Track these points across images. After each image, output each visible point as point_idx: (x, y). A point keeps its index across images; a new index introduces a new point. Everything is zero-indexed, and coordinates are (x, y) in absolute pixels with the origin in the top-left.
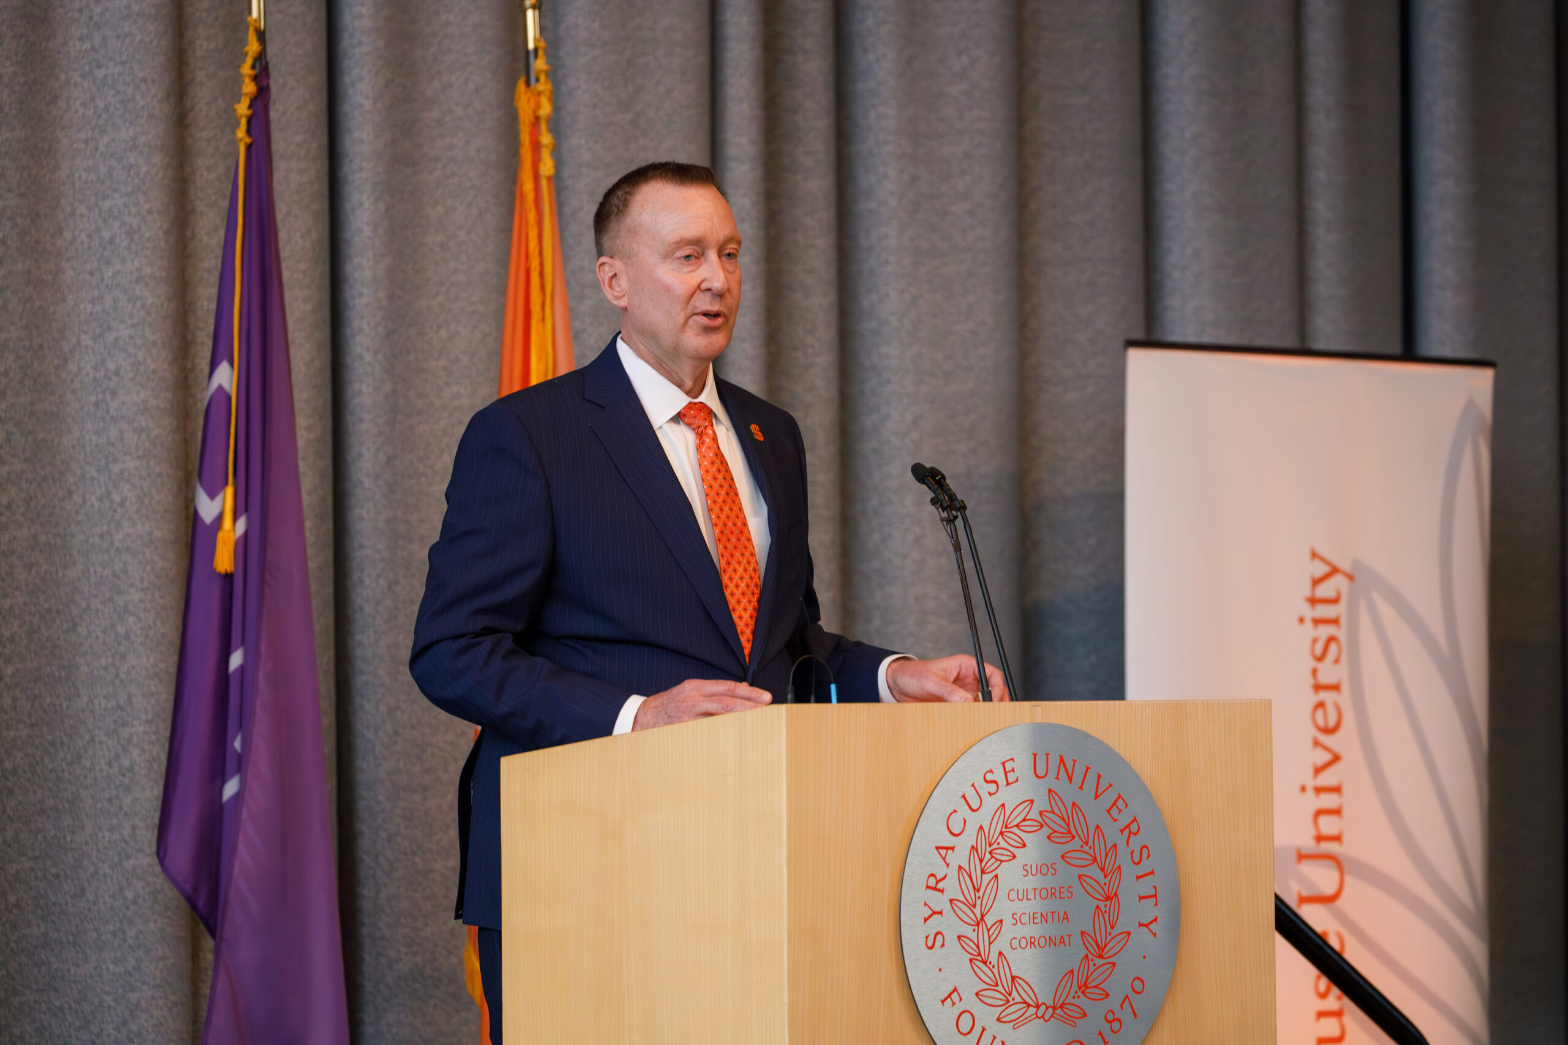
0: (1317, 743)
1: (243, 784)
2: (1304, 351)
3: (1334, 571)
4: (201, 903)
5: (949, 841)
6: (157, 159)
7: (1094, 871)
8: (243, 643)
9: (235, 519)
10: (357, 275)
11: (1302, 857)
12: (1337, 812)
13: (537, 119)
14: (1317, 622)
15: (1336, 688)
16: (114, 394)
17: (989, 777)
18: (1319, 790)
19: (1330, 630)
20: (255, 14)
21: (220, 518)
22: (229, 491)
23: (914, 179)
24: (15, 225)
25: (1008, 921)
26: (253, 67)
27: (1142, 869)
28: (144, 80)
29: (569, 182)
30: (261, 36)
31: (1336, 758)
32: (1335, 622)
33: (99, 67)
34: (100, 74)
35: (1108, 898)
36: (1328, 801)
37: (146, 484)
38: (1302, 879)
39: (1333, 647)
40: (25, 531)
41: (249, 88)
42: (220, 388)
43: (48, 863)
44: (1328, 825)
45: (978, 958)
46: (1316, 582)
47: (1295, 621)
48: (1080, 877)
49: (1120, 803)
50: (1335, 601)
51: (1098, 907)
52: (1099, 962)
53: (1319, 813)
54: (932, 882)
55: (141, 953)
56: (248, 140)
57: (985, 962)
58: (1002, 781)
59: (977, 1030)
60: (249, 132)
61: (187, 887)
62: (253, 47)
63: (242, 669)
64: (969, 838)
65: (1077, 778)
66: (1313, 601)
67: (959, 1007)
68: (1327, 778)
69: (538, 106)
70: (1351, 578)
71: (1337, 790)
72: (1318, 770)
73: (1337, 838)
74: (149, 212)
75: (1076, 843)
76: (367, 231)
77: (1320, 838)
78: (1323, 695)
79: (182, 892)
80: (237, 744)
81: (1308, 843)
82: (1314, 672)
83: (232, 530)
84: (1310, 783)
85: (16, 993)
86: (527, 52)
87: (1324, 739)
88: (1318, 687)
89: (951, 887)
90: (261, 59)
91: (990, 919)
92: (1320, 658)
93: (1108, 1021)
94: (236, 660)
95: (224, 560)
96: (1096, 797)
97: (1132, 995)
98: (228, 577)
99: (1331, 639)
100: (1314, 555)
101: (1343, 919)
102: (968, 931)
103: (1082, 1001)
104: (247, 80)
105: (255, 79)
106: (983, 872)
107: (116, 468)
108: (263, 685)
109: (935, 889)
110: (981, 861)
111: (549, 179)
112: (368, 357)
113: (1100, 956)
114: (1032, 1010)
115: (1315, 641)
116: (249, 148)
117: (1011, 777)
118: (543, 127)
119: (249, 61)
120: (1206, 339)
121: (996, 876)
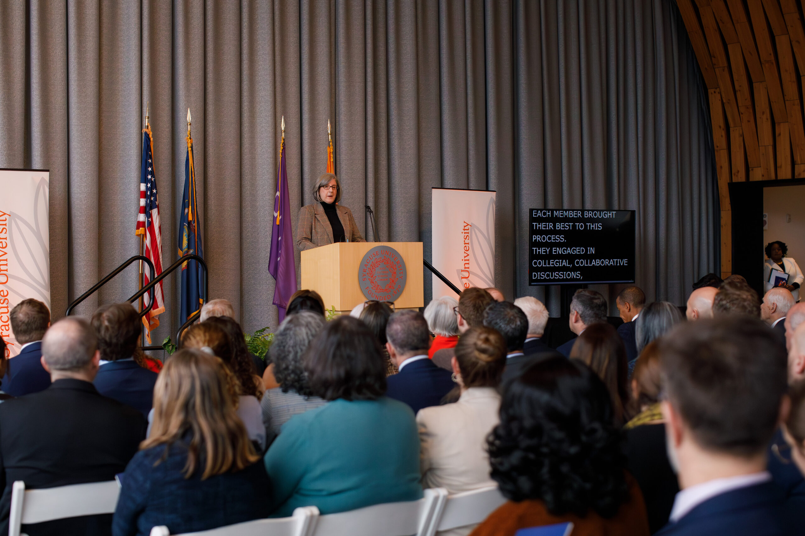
0: (465, 253)
1: (280, 259)
2: (468, 189)
3: (468, 225)
4: (275, 277)
5: (367, 264)
6: (271, 159)
7: (392, 269)
8: (281, 236)
9: (279, 216)
10: (305, 178)
11: (462, 271)
12: (468, 264)
13: (330, 152)
14: (465, 233)
15: (468, 244)
16: (265, 197)
17: (374, 254)
18: (465, 260)
19: (468, 234)
20: (283, 136)
21: (277, 216)
22: (279, 212)
23: (401, 162)
24: (249, 170)
25: (377, 277)
26: (282, 145)
27: (400, 269)
28: (269, 147)
29: (341, 162)
30: (284, 140)
31: (468, 255)
32: (468, 233)
33: (262, 145)
34: (263, 146)
35: (394, 273)
36: (467, 262)
37: (270, 211)
38: (462, 274)
39: (468, 237)
40: (250, 219)
41: (282, 148)
42: (277, 195)
43: (255, 271)
44: (467, 266)
45: (372, 282)
46: (465, 227)
47: (461, 233)
48: (389, 270)
49: (396, 258)
50: (468, 230)
51: (392, 275)
52: (393, 283)
53: (465, 264)
54: (364, 270)
55: (269, 285)
56: (282, 156)
57: (373, 283)
58: (376, 255)
59: (372, 293)
60: (282, 155)
61: (273, 275)
62: (282, 141)
63: (280, 240)
64: (371, 263)
65: (389, 254)
66: (464, 230)
67: (369, 290)
68: (466, 258)
69: (331, 150)
70: (471, 226)
71: (468, 260)
72: (465, 257)
73: (468, 268)
74: (270, 168)
75: (389, 264)
76: (307, 171)
77: (465, 268)
78: (466, 245)
79: (272, 276)
80: (280, 252)
81: (463, 269)
82: (464, 241)
83: (279, 218)
84: (464, 259)
85: (250, 292)
86: (329, 141)
87: (466, 252)
88: (465, 244)
89: (367, 271)
90: (284, 143)
91: (374, 276)
92: (466, 239)
93: (394, 292)
94: (280, 238)
95: (278, 223)
96: (392, 257)
97: (398, 288)
98: (278, 225)
99: (467, 236)
100: (464, 222)
101: (469, 281)
102: (370, 278)
103: (390, 289)
104: (281, 147)
105: (283, 146)
106: (373, 269)
107: (265, 208)
108: (283, 243)
109: (365, 271)
110: (372, 267)
111: (332, 162)
112: (307, 191)
113: (393, 282)
114: (381, 290)
115: (465, 236)
116: (282, 157)
117: (378, 254)
118: (331, 153)
119: (282, 144)
120: (451, 188)
121: (375, 270)
